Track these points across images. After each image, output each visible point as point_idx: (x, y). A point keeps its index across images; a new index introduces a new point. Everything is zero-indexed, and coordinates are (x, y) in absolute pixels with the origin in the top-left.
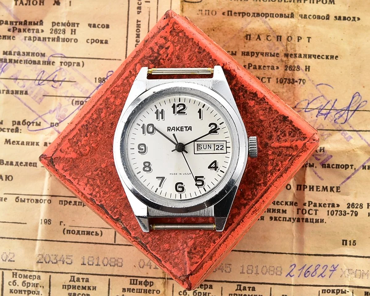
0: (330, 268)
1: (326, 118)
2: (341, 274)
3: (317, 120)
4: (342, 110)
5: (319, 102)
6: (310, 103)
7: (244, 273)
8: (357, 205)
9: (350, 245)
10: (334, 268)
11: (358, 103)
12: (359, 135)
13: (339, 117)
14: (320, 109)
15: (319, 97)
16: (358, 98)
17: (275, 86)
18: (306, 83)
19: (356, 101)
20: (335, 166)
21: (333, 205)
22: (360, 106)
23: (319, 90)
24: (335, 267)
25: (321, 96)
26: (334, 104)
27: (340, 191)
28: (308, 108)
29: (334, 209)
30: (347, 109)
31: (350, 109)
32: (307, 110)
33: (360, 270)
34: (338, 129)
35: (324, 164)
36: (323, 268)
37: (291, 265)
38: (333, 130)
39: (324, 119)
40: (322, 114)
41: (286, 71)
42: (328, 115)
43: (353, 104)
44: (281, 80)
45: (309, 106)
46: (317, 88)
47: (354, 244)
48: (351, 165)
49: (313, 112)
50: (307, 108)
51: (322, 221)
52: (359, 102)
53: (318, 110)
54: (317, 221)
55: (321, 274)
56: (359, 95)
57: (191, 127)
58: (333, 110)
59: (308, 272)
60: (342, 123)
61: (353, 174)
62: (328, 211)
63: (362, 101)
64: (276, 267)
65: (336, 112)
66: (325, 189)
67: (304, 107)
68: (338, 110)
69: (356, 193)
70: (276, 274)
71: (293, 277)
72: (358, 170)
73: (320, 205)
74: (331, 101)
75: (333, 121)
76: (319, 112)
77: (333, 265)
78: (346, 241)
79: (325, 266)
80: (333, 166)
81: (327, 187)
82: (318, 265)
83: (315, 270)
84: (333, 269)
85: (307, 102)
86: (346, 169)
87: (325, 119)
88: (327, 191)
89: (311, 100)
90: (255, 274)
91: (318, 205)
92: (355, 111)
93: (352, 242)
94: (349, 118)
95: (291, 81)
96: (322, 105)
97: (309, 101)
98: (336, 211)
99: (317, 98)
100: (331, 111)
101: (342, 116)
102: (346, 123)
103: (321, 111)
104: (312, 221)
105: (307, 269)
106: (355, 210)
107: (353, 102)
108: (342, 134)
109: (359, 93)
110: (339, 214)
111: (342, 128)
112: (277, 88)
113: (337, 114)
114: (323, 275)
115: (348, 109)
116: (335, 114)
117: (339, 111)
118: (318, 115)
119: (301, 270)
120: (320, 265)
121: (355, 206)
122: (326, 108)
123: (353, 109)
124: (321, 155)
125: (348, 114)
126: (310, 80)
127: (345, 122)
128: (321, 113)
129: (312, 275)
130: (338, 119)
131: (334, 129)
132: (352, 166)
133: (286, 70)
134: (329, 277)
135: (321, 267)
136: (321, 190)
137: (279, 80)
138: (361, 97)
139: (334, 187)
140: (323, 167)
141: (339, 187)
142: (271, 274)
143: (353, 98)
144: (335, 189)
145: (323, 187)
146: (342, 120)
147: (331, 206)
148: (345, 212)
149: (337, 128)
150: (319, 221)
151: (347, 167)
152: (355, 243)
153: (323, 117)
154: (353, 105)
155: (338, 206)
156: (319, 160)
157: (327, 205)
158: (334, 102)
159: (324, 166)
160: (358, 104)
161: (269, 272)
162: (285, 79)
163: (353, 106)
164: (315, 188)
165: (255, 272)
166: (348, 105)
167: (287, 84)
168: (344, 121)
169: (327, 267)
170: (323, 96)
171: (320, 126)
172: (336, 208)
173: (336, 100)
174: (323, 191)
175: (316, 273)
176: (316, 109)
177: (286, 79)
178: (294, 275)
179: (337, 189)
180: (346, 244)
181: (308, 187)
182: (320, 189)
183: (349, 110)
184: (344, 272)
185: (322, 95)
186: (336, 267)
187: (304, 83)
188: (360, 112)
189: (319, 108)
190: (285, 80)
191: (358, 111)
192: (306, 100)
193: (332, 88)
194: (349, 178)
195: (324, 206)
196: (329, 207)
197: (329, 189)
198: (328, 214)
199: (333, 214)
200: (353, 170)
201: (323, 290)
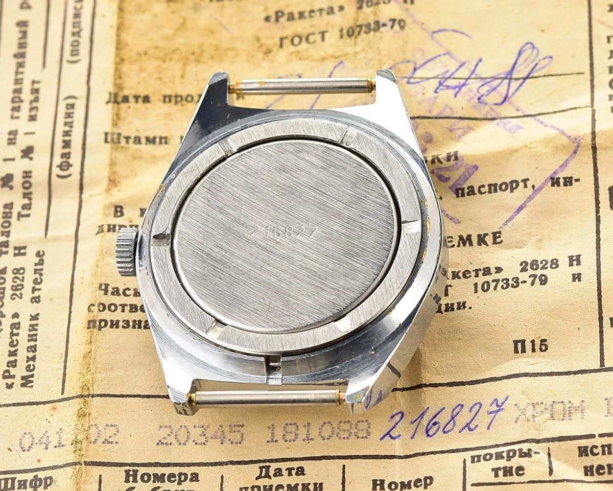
0: (486, 407)
1: (458, 95)
2: (517, 416)
3: (436, 98)
4: (495, 78)
5: (440, 65)
6: (419, 68)
7: (276, 441)
8: (544, 263)
9: (534, 350)
10: (497, 405)
11: (532, 62)
12: (539, 121)
13: (489, 92)
14: (442, 78)
15: (440, 56)
16: (532, 54)
17: (336, 46)
18: (406, 28)
19: (526, 60)
20: (486, 189)
21: (487, 271)
22: (537, 68)
23: (438, 42)
24: (499, 404)
25: (445, 54)
26: (475, 69)
27: (501, 242)
28: (414, 76)
29: (489, 278)
30: (507, 75)
31: (514, 76)
32: (412, 80)
33: (563, 402)
34: (489, 117)
35: (460, 189)
36: (471, 410)
37: (392, 415)
38: (476, 119)
39: (453, 96)
40: (447, 86)
41: (360, 11)
42: (463, 89)
43: (521, 65)
44: (351, 31)
45: (416, 74)
46: (432, 39)
47: (543, 347)
48: (522, 181)
49: (425, 83)
50: (411, 78)
51: (461, 306)
52: (534, 60)
53: (438, 80)
54: (450, 308)
55: (468, 425)
56: (534, 47)
58: (473, 78)
59: (435, 424)
60: (496, 104)
61: (530, 198)
62: (476, 285)
63: (540, 57)
64: (354, 422)
65: (482, 83)
66: (465, 240)
67: (404, 75)
68: (486, 78)
69: (539, 241)
70: (356, 437)
71: (397, 440)
72: (540, 189)
73: (455, 275)
74: (468, 63)
75: (476, 100)
76: (441, 84)
77: (496, 400)
78: (523, 342)
79: (476, 404)
80: (483, 190)
81: (469, 237)
82: (459, 405)
83: (453, 418)
84: (497, 408)
85: (411, 66)
86: (512, 191)
87: (455, 96)
88: (471, 244)
89: (422, 62)
90: (304, 440)
91: (450, 275)
92: (525, 79)
93: (538, 343)
94: (513, 94)
95: (372, 26)
96: (448, 71)
97: (415, 64)
98: (493, 281)
99: (435, 57)
100: (469, 81)
101: (495, 89)
102: (506, 103)
103: (444, 81)
105: (431, 418)
106: (539, 272)
107: (519, 62)
108: (498, 125)
109: (532, 44)
110: (502, 287)
111: (497, 114)
112: (341, 48)
113: (483, 85)
114: (472, 426)
115: (509, 77)
116: (480, 87)
117: (488, 80)
118: (438, 88)
119: (417, 422)
120: (462, 406)
121: (541, 266)
122: (456, 75)
123: (520, 76)
124: (450, 167)
125: (509, 86)
126: (415, 21)
127: (503, 102)
128: (445, 84)
129: (446, 430)
130: (488, 95)
131: (479, 116)
132: (525, 181)
133: (360, 8)
134: (488, 428)
135: (466, 409)
136: (457, 244)
137: (345, 32)
138: (538, 51)
139: (486, 235)
140: (458, 196)
141: (500, 232)
142: (342, 437)
143: (520, 54)
144: (489, 239)
145: (461, 238)
146: (496, 97)
147: (481, 273)
148: (516, 279)
149: (486, 115)
150: (455, 306)
151: (514, 185)
152: (546, 346)
153: (451, 92)
154: (520, 68)
155: (499, 270)
156: (447, 180)
157: (473, 274)
158: (475, 63)
159: (460, 192)
160: (533, 65)
161: (338, 434)
162: (358, 26)
163: (520, 70)
165: (305, 437)
166: (509, 68)
167: (363, 35)
168: (502, 99)
169: (480, 407)
170: (448, 53)
171: (444, 110)
172: (495, 276)
173: (480, 60)
174: (461, 245)
175: (454, 425)
176: (435, 78)
177: (360, 26)
178: (400, 436)
179: (495, 238)
180: (524, 351)
182: (453, 243)
183: (511, 79)
184: (523, 411)
185: (445, 52)
186: (503, 403)
187: (402, 28)
188: (538, 79)
189: (440, 77)
190: (358, 29)
191: (533, 77)
192: (409, 62)
193: (470, 37)
194: (520, 209)
195: (465, 276)
196: (477, 276)
197: (475, 240)
198: (476, 291)
199: (488, 289)
200: (529, 191)
201: (473, 458)
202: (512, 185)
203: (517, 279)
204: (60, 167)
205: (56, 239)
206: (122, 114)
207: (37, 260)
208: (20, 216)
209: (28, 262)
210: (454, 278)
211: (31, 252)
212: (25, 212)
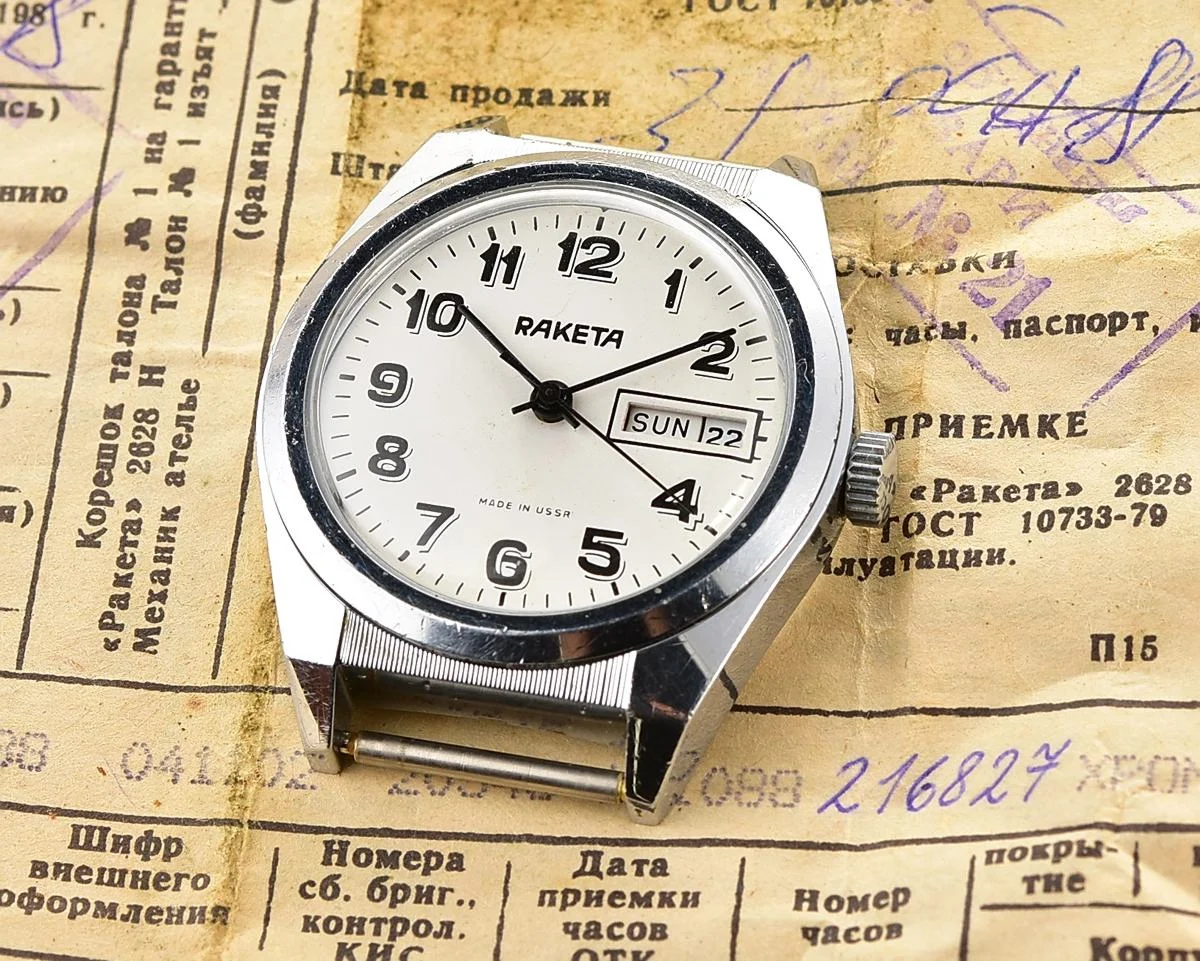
0: (1027, 759)
1: (1026, 140)
2: (1081, 777)
3: (983, 144)
4: (1102, 109)
5: (996, 76)
6: (956, 81)
8: (1163, 480)
9: (1129, 657)
10: (1047, 756)
11: (1178, 80)
12: (1179, 200)
13: (1088, 137)
14: (999, 104)
15: (998, 58)
16: (1178, 62)
17: (798, 23)
19: (1165, 77)
20: (1062, 324)
21: (1051, 490)
22: (1184, 93)
23: (996, 31)
24: (1052, 753)
25: (1007, 56)
26: (1065, 89)
27: (1085, 432)
28: (943, 99)
29: (1054, 505)
30: (1127, 104)
31: (1139, 107)
32: (939, 107)
33: (1174, 758)
34: (1084, 186)
35: (1012, 322)
36: (997, 763)
37: (845, 762)
38: (1058, 190)
39: (1017, 141)
40: (1007, 121)
42: (1038, 128)
43: (1153, 85)
45: (947, 94)
46: (986, 24)
47: (1149, 652)
48: (1135, 315)
49: (964, 114)
50: (939, 101)
51: (997, 557)
52: (1182, 75)
53: (992, 108)
54: (973, 559)
55: (988, 792)
56: (1183, 50)
58: (1058, 108)
59: (927, 787)
60: (1099, 162)
61: (1147, 351)
62: (1027, 516)
63: (1193, 73)
64: (770, 772)
65: (1076, 118)
66: (1015, 426)
67: (925, 97)
68: (1085, 108)
69: (1158, 435)
70: (770, 804)
71: (851, 814)
72: (1169, 334)
73: (990, 494)
74: (1051, 76)
75: (1060, 152)
76: (994, 116)
77: (1047, 746)
78: (1110, 639)
79: (1007, 753)
80: (1055, 326)
81: (1023, 418)
82: (976, 753)
83: (961, 778)
84: (1046, 762)
85: (941, 77)
86: (1112, 334)
87: (1021, 142)
88: (1025, 434)
89: (962, 70)
91: (979, 494)
92: (1161, 113)
93: (1138, 643)
94: (1135, 142)
96: (1011, 90)
97: (949, 73)
98: (1062, 511)
99: (989, 61)
100: (1052, 113)
101: (1100, 130)
102: (1119, 159)
103: (1003, 111)
104: (948, 560)
105: (920, 775)
106: (1151, 500)
107: (1152, 79)
108: (1100, 203)
109: (1179, 43)
110: (1078, 523)
111: (1099, 181)
112: (807, 28)
113: (1077, 122)
114: (995, 794)
115: (1130, 107)
116: (1071, 126)
117: (1089, 112)
118: (989, 123)
119: (892, 782)
120: (981, 755)
121: (1156, 486)
122: (1026, 100)
123: (1153, 107)
124: (998, 279)
125: (1128, 126)
127: (1113, 159)
128: (1001, 117)
129: (945, 799)
130: (1085, 141)
131: (1065, 183)
132: (1140, 316)
134: (1026, 799)
135: (988, 761)
136: (997, 432)
138: (1191, 59)
139: (1056, 417)
140: (1007, 337)
141: (1083, 414)
142: (745, 801)
143: (1155, 62)
144: (1061, 426)
145: (1007, 419)
146: (1100, 148)
147: (1039, 493)
148: (1106, 511)
149: (1079, 182)
150: (984, 557)
151: (1118, 322)
152: (1154, 649)
153: (1013, 134)
154: (1153, 91)
155: (1074, 489)
156: (989, 302)
157: (1024, 493)
158: (1067, 78)
159: (1012, 327)
160: (1178, 86)
161: (739, 793)
163: (1152, 95)
164: (968, 426)
166: (1132, 91)
167: (851, 7)
168: (1113, 152)
169: (1015, 758)
170: (1015, 55)
171: (997, 170)
172: (1065, 501)
173: (1077, 71)
174: (1007, 433)
175: (963, 790)
176: (984, 103)
178: (856, 806)
179: (1072, 425)
180: (1110, 656)
181: (937, 422)
182: (990, 430)
183: (1133, 112)
184: (1096, 771)
185: (1008, 52)
186: (1058, 753)
188: (1187, 115)
189: (995, 102)
191: (1176, 111)
192: (936, 68)
193: (1060, 23)
194: (1128, 369)
195: (1008, 498)
196: (1031, 498)
197: (1033, 426)
198: (1026, 529)
199: (1050, 526)
200: (1147, 336)
201: (990, 854)
202: (1115, 323)
203: (1108, 509)
204: (242, 214)
205: (224, 360)
206: (370, 116)
207: (183, 398)
208: (157, 304)
209: (167, 399)
210: (986, 499)
211: (173, 379)
212: (167, 297)
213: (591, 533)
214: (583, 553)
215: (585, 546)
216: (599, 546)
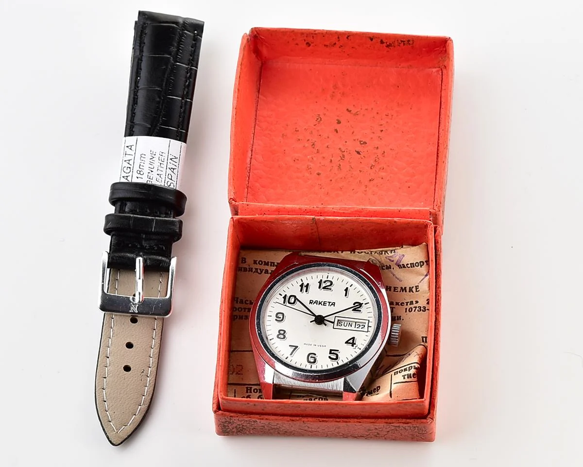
21: (412, 303)
27: (419, 291)
29: (412, 306)
35: (399, 265)
51: (399, 317)
57: (335, 303)
62: (406, 309)
73: (397, 304)
81: (405, 288)
88: (406, 291)
98: (414, 307)
139: (412, 287)
141: (418, 286)
144: (414, 290)
145: (402, 288)
147: (409, 304)
150: (396, 318)
155: (417, 302)
157: (405, 304)
172: (415, 305)
174: (401, 291)
179: (416, 289)
195: (401, 305)
196: (407, 305)
197: (408, 290)
198: (406, 312)
199: (412, 310)
201: (395, 373)
203: (425, 307)
210: (396, 305)
213: (331, 350)
214: (330, 355)
215: (330, 353)
216: (333, 353)
